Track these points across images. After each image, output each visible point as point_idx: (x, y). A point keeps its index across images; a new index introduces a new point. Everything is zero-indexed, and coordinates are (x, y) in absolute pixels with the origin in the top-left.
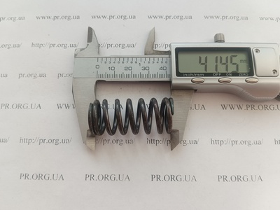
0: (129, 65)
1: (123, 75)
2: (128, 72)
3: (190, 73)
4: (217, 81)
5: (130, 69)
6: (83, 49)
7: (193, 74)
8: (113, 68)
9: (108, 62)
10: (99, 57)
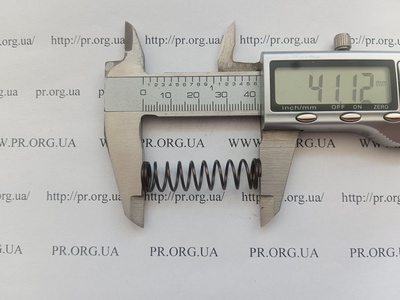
0: (194, 89)
1: (185, 107)
2: (193, 101)
3: (294, 105)
4: (338, 119)
5: (196, 95)
6: (118, 62)
7: (299, 106)
8: (168, 95)
9: (160, 85)
10: (145, 75)
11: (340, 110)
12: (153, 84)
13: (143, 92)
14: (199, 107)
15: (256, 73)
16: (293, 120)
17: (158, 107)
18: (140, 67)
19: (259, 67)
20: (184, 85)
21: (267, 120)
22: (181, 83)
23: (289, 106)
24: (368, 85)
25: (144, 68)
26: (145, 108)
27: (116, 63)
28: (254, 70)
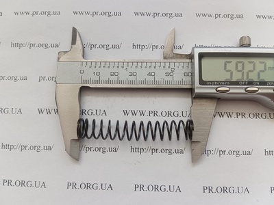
0: (115, 70)
1: (109, 82)
2: (114, 78)
3: (214, 82)
4: (244, 91)
5: (116, 74)
6: (67, 52)
7: (218, 82)
8: (98, 74)
9: (93, 67)
10: (83, 60)
11: (245, 85)
12: (88, 67)
13: (82, 72)
14: (118, 82)
15: (188, 60)
16: (214, 91)
17: (91, 81)
18: (81, 56)
19: (191, 57)
20: (109, 67)
21: (197, 91)
22: (106, 66)
23: (211, 82)
24: (263, 69)
25: (83, 56)
26: (82, 81)
27: (65, 52)
28: (187, 58)
